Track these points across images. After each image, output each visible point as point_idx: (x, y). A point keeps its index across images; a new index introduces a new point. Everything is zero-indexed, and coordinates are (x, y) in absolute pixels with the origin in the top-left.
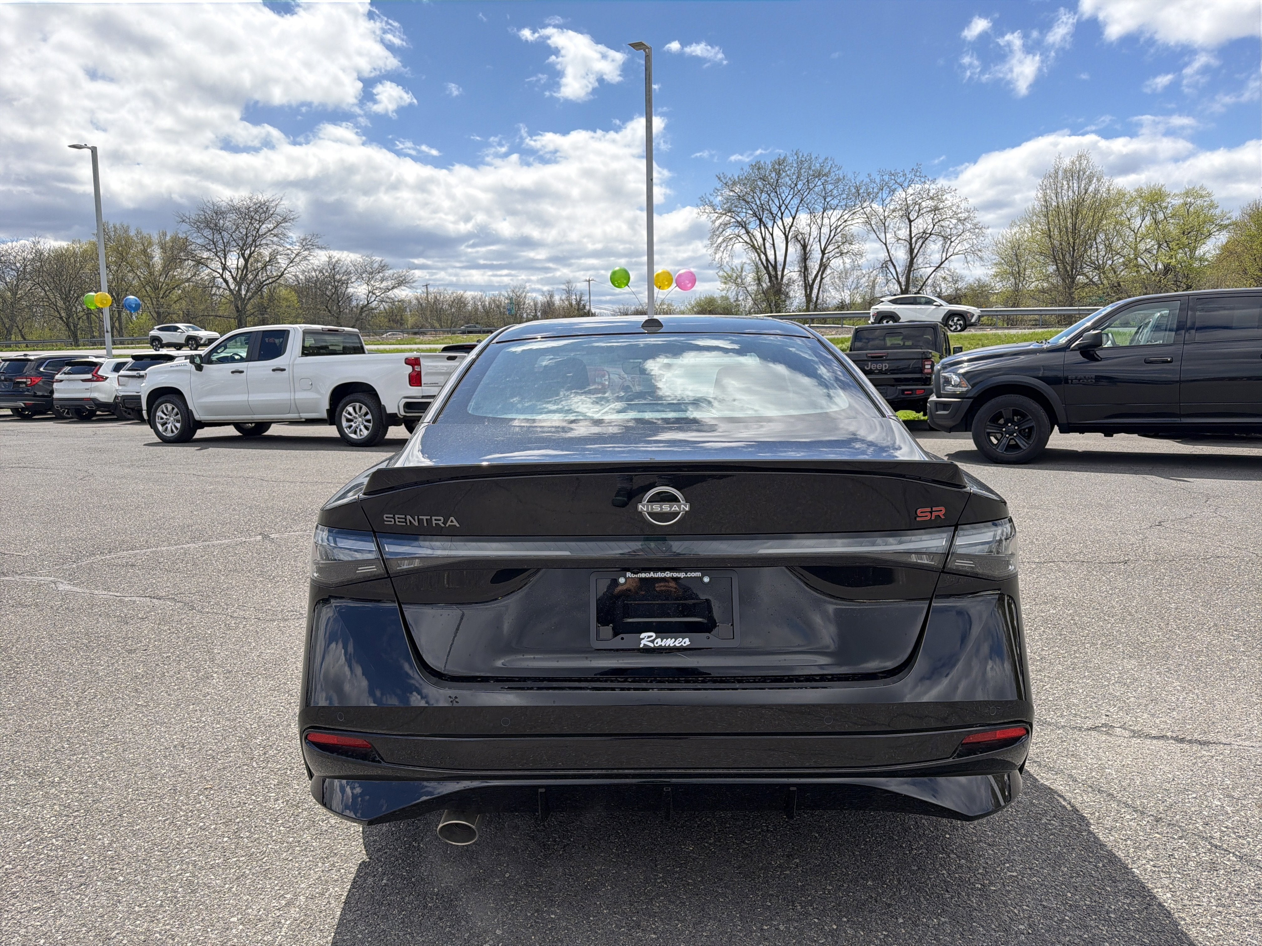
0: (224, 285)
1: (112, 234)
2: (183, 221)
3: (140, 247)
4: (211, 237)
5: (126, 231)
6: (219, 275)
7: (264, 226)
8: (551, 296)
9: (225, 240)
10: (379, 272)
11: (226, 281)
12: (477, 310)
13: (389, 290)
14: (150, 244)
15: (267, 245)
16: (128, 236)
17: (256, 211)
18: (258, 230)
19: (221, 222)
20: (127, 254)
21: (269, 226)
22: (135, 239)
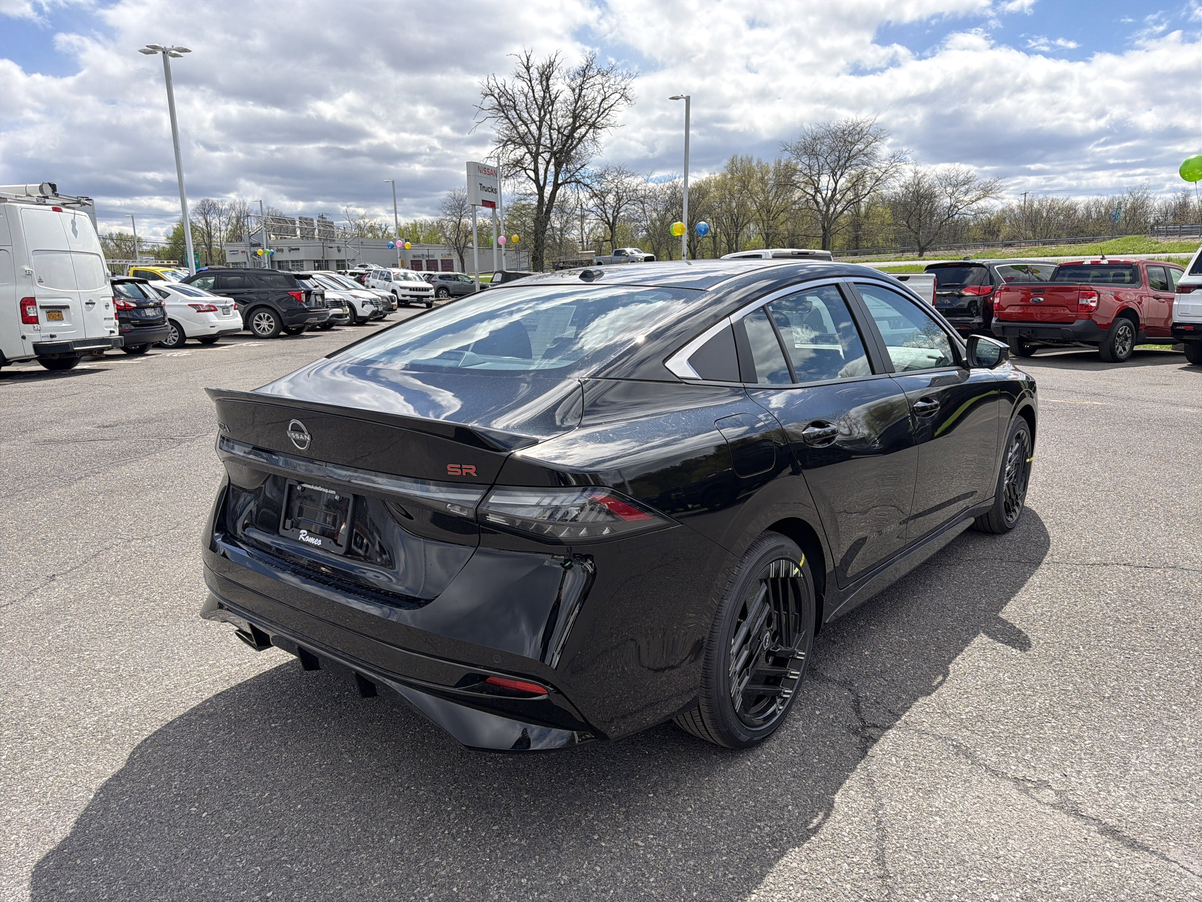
0: (815, 207)
1: (739, 165)
2: (786, 150)
3: (759, 175)
4: (807, 162)
5: (750, 162)
6: (811, 198)
7: (856, 147)
8: (1187, 195)
9: (820, 164)
10: (964, 184)
11: (817, 203)
12: (1089, 216)
13: (973, 202)
14: (767, 172)
15: (857, 165)
16: (751, 166)
17: (850, 133)
18: (850, 151)
19: (819, 147)
20: (749, 182)
21: (860, 147)
22: (756, 168)
